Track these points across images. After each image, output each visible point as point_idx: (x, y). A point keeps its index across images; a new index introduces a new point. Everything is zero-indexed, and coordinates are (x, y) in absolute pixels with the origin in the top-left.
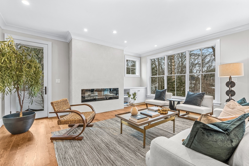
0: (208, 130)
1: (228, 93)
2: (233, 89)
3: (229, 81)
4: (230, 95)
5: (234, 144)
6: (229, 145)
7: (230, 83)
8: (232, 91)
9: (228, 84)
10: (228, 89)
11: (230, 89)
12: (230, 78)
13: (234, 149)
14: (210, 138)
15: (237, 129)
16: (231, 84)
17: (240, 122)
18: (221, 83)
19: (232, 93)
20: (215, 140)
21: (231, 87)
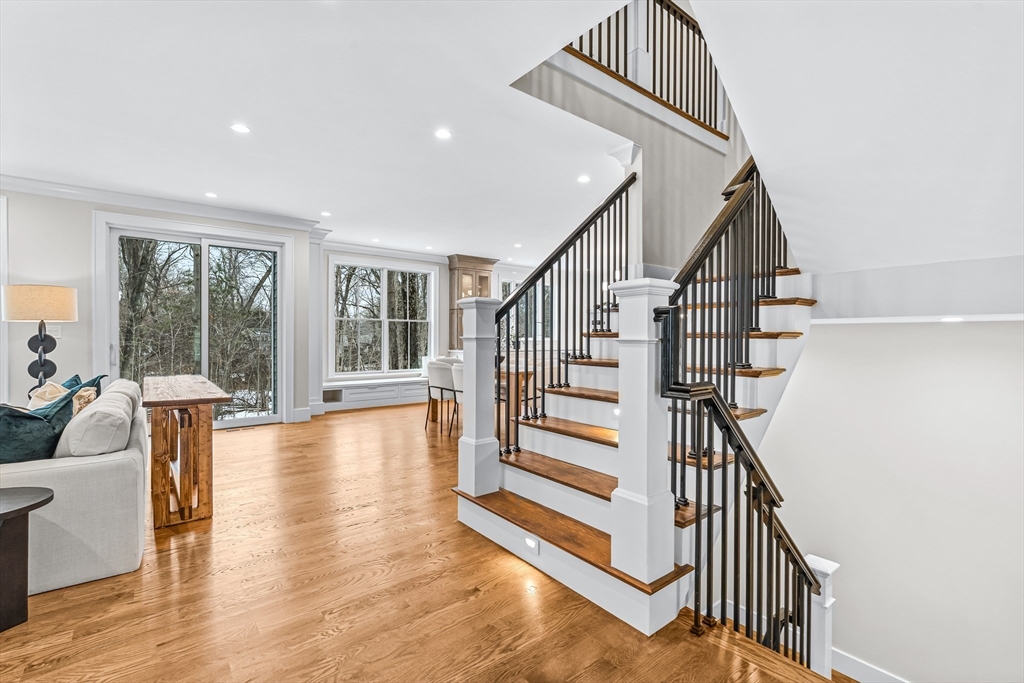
0: (17, 417)
1: (33, 370)
2: (48, 356)
3: (38, 333)
4: (41, 374)
5: (57, 431)
6: (50, 433)
7: (43, 341)
8: (47, 362)
9: (33, 344)
10: (36, 357)
11: (40, 357)
12: (42, 326)
13: (57, 437)
14: (21, 430)
15: (61, 412)
16: (44, 343)
17: (65, 402)
18: (9, 341)
19: (47, 368)
20: (28, 430)
21: (46, 351)
